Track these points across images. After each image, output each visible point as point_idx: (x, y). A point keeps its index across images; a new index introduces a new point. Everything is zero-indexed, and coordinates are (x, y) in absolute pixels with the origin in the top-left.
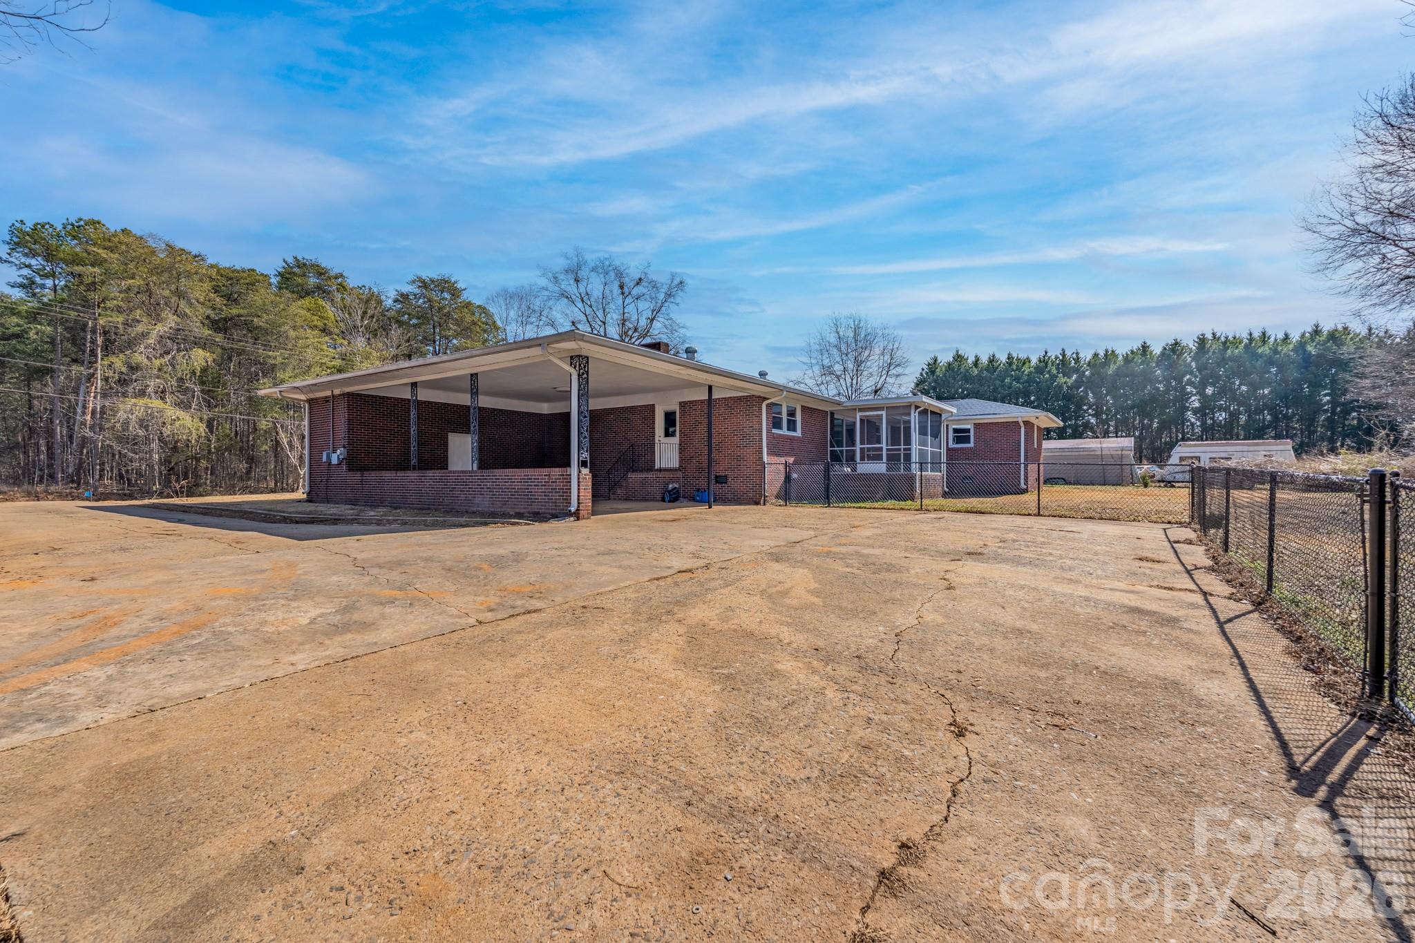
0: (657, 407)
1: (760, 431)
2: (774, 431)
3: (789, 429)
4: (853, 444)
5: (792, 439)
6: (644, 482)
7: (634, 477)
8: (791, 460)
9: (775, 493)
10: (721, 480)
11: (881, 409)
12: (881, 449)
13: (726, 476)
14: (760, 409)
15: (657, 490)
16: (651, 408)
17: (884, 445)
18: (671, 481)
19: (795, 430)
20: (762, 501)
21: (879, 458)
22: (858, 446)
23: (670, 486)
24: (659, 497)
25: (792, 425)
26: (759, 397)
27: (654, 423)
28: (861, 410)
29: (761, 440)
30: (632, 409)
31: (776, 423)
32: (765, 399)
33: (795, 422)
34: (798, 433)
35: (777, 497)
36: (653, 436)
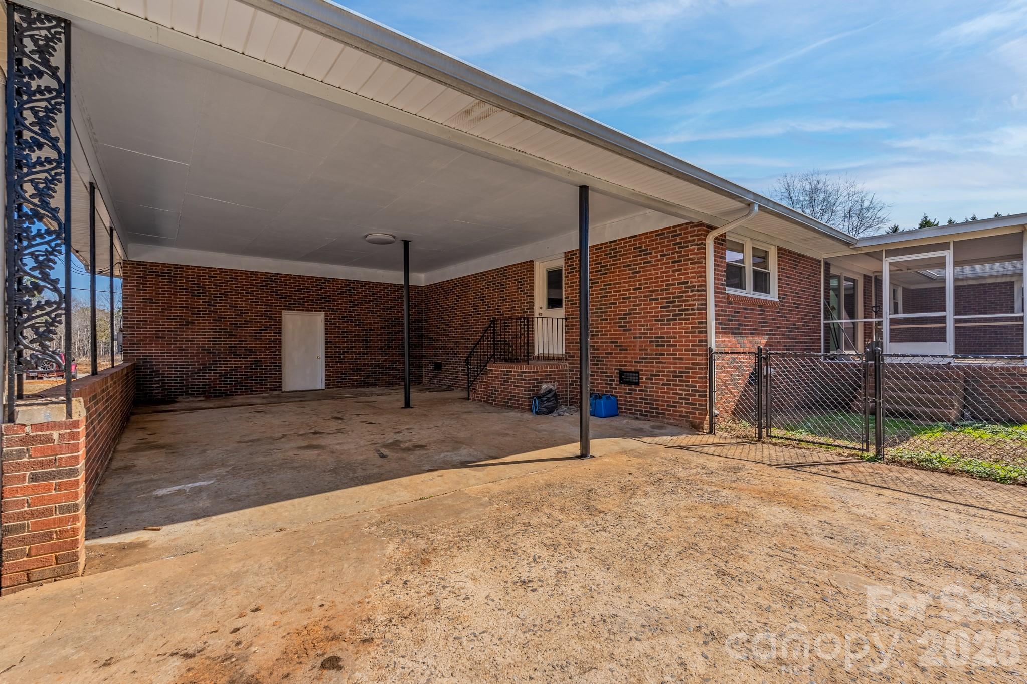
0: (537, 265)
1: (703, 288)
2: (730, 291)
3: (756, 288)
4: (879, 313)
5: (762, 305)
6: (506, 377)
7: (496, 368)
8: (762, 341)
9: (731, 405)
10: (628, 378)
11: (944, 246)
12: (943, 320)
13: (637, 372)
14: (702, 247)
15: (521, 392)
16: (529, 265)
17: (949, 313)
18: (548, 378)
19: (766, 290)
20: (706, 426)
21: (940, 336)
22: (887, 314)
23: (544, 386)
24: (525, 405)
25: (761, 282)
26: (701, 224)
27: (532, 288)
28: (890, 253)
29: (704, 307)
30: (504, 271)
31: (734, 275)
32: (711, 228)
33: (766, 276)
34: (773, 296)
35: (738, 413)
36: (532, 308)
